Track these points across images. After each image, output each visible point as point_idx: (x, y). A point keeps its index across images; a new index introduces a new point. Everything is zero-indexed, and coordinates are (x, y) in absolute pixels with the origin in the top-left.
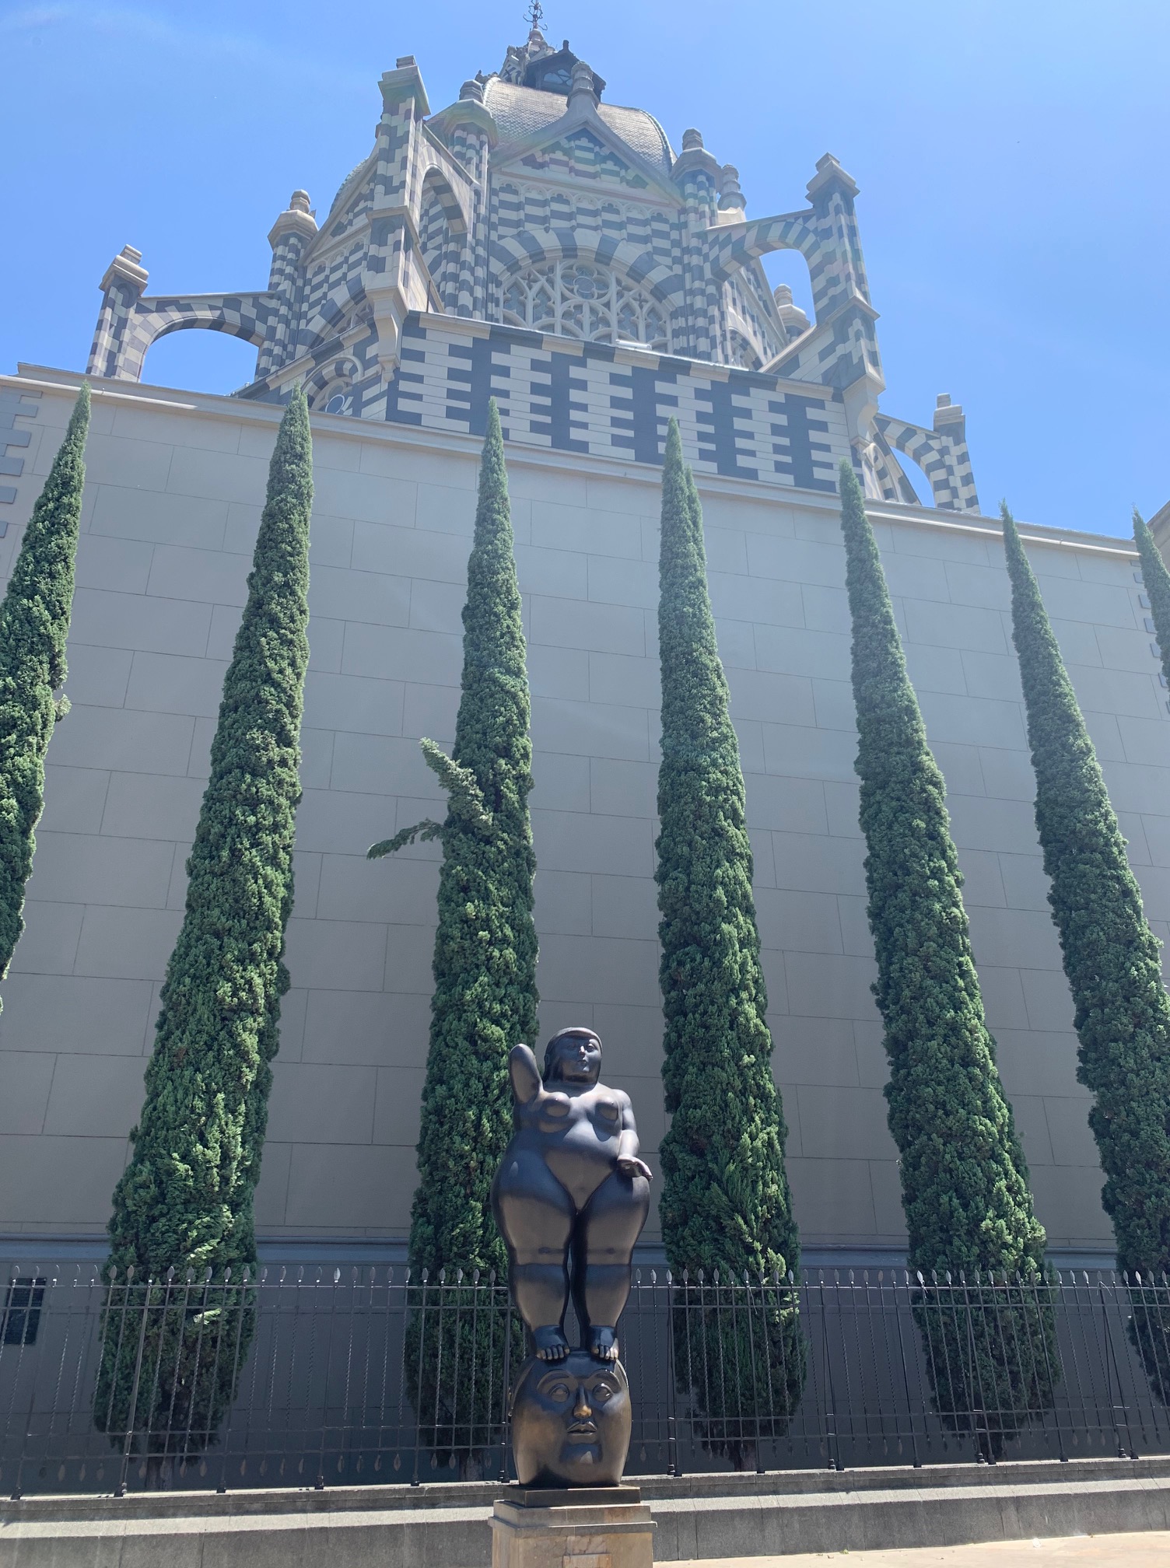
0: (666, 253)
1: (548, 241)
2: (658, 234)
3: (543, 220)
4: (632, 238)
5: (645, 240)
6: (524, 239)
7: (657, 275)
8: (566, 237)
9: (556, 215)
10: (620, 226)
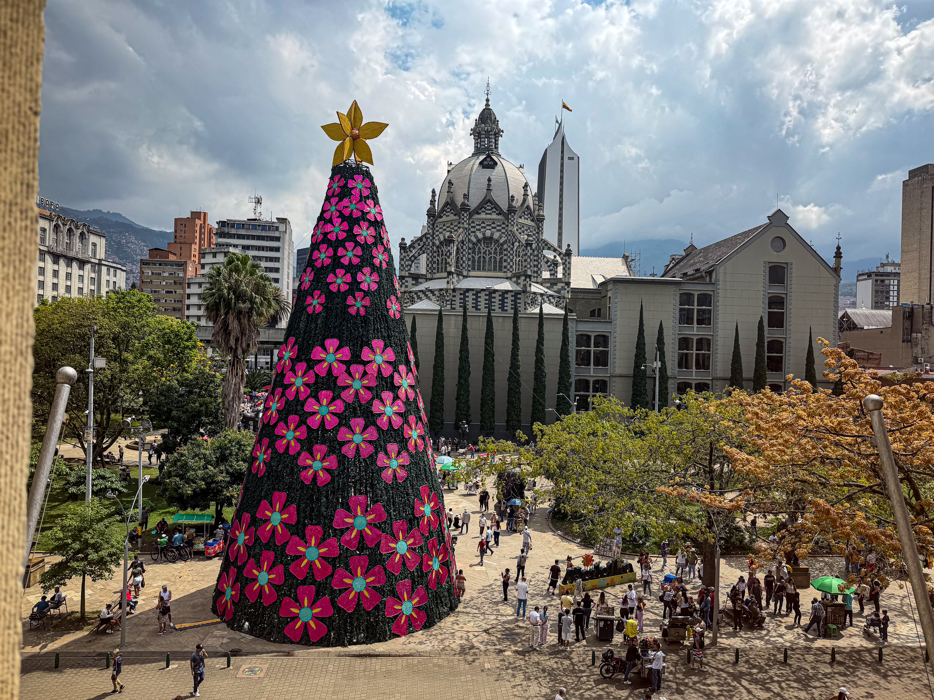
0: (503, 233)
1: (480, 236)
2: (503, 228)
3: (479, 230)
4: (498, 230)
5: (500, 230)
6: (476, 237)
7: (501, 241)
8: (484, 234)
9: (483, 227)
10: (495, 228)
